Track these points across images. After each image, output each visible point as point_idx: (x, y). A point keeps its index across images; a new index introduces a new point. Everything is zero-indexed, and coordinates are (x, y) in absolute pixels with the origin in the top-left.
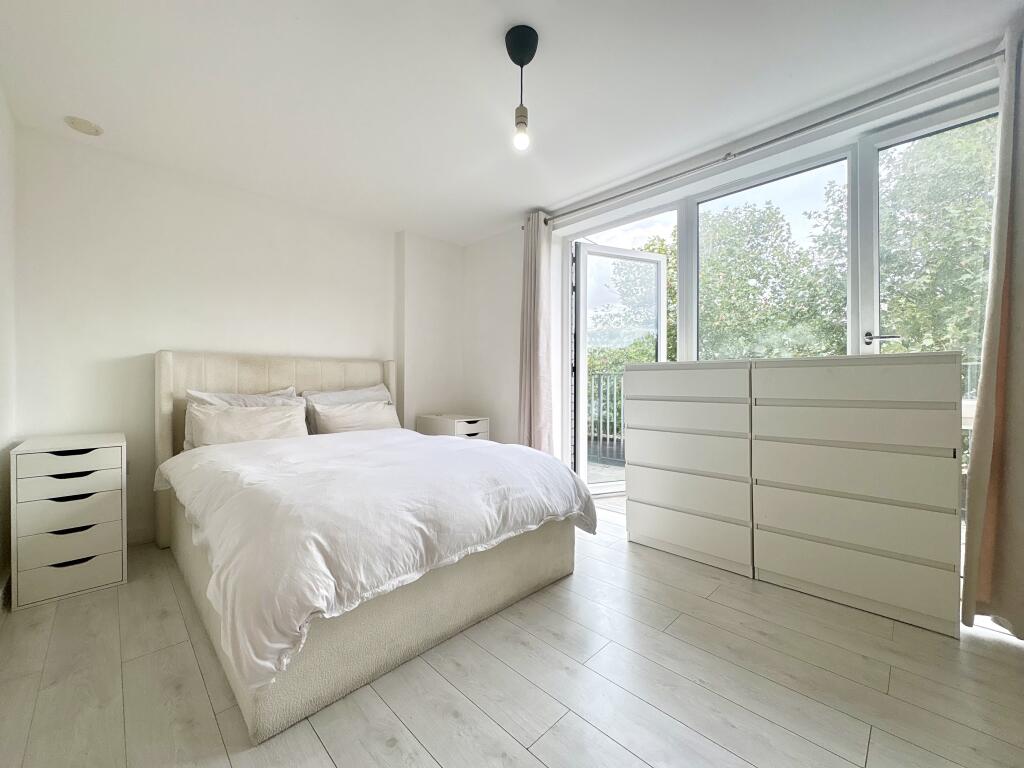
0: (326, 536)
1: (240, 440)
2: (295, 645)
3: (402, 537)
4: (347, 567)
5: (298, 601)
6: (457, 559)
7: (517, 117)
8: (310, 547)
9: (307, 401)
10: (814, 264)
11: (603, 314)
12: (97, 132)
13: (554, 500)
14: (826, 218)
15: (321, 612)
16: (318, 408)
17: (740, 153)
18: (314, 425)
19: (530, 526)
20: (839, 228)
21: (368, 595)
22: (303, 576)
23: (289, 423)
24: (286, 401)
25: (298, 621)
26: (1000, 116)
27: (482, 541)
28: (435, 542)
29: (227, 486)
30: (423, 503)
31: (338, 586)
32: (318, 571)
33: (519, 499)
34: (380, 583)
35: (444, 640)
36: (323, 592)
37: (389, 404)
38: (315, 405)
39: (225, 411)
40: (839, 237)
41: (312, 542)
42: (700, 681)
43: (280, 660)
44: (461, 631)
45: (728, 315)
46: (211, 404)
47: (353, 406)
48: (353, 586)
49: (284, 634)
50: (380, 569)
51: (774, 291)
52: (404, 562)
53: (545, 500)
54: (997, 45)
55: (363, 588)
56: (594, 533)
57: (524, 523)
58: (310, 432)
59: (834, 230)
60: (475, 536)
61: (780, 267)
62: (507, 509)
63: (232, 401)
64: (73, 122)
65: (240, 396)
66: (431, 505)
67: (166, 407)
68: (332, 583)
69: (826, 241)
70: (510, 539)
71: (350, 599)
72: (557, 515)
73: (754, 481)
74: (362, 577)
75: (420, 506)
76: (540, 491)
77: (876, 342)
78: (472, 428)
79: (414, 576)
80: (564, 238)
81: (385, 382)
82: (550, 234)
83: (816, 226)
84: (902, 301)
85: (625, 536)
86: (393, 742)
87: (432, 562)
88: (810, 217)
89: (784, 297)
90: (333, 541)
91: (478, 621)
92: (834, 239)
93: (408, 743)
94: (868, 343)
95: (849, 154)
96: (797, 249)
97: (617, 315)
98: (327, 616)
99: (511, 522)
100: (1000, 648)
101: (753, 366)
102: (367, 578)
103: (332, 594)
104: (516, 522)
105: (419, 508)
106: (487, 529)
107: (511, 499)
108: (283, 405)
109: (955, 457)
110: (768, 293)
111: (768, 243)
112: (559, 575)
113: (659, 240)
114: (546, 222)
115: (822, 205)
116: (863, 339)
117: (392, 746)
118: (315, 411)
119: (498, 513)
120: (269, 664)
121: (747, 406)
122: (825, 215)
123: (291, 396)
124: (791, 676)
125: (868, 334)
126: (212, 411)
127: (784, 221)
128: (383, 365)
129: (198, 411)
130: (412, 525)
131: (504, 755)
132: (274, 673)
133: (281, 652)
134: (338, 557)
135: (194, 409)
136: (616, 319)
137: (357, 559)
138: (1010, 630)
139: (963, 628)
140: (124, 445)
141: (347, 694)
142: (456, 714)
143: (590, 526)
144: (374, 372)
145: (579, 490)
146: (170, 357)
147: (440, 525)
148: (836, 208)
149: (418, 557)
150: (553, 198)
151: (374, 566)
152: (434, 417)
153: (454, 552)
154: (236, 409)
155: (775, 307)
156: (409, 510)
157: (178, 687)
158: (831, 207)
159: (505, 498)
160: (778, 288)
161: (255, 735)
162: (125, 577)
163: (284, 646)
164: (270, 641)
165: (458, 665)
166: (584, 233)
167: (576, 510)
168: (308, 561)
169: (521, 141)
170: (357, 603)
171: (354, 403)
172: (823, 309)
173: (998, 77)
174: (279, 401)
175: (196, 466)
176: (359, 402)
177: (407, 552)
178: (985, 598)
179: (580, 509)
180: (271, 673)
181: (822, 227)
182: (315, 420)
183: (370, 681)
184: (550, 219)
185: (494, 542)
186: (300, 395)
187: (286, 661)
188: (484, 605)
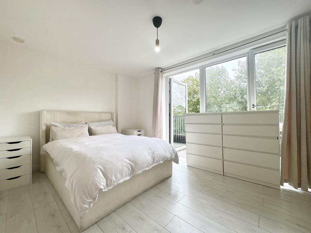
0: (103, 166)
1: (68, 138)
2: (94, 200)
3: (124, 166)
4: (109, 176)
5: (95, 187)
6: (140, 172)
7: (156, 43)
8: (98, 170)
9: (88, 125)
10: (235, 84)
11: (176, 98)
12: (23, 42)
13: (167, 154)
14: (238, 71)
15: (102, 189)
16: (92, 127)
17: (217, 54)
18: (91, 133)
19: (161, 162)
20: (242, 74)
21: (115, 184)
22: (97, 179)
23: (83, 132)
24: (82, 125)
25: (95, 193)
26: (287, 46)
27: (147, 167)
28: (134, 167)
29: (69, 152)
30: (130, 156)
31: (107, 181)
32: (101, 177)
33: (158, 154)
34: (119, 180)
35: (135, 197)
36: (103, 183)
37: (114, 126)
38: (91, 127)
39: (63, 129)
40: (242, 76)
41: (99, 169)
42: (212, 205)
43: (90, 205)
44: (141, 194)
45: (211, 99)
46: (58, 127)
47: (103, 127)
48: (111, 181)
49: (90, 196)
50: (119, 176)
51: (224, 92)
52: (126, 174)
53: (165, 155)
54: (285, 28)
55: (114, 182)
56: (178, 164)
57: (159, 161)
58: (90, 135)
59: (240, 74)
60: (145, 165)
61: (226, 85)
62: (154, 157)
63: (65, 126)
64: (15, 39)
65: (67, 124)
66: (132, 156)
67: (44, 128)
68: (105, 180)
69: (239, 77)
70: (155, 166)
71: (110, 185)
72: (168, 158)
73: (223, 147)
74: (114, 179)
75: (129, 156)
76: (163, 151)
77: (255, 107)
78: (139, 133)
79: (128, 178)
80: (166, 76)
81: (112, 119)
82: (162, 75)
83: (236, 73)
84: (259, 95)
85: (186, 164)
86: (124, 228)
87: (133, 173)
88: (234, 71)
89: (227, 93)
90: (105, 168)
91: (145, 191)
92: (241, 77)
93: (128, 228)
94: (253, 108)
95: (247, 55)
96: (231, 80)
97: (179, 98)
98: (104, 191)
99: (155, 161)
100: (291, 192)
101: (223, 114)
102: (115, 179)
103: (105, 184)
104: (157, 161)
105: (129, 157)
106: (149, 163)
107: (155, 154)
108: (81, 126)
109: (278, 139)
110: (222, 92)
111: (222, 78)
112: (168, 176)
113: (191, 76)
114: (161, 72)
115: (237, 67)
116: (252, 106)
117: (123, 229)
118: (91, 128)
119: (152, 158)
120: (87, 206)
121: (221, 126)
122: (238, 70)
123: (83, 124)
124: (237, 203)
125: (253, 105)
126: (59, 129)
127: (227, 72)
128: (112, 114)
129: (54, 129)
130: (127, 162)
131: (158, 230)
132: (88, 209)
133: (90, 202)
134: (106, 172)
135: (53, 128)
136: (179, 100)
137: (112, 173)
138: (293, 187)
139: (281, 187)
140: (31, 140)
141: (108, 215)
142: (142, 219)
143: (177, 162)
144: (109, 116)
145: (174, 151)
146: (45, 112)
147: (136, 162)
148: (241, 68)
149: (129, 172)
150: (163, 65)
151: (117, 175)
152: (127, 130)
153: (139, 170)
154: (67, 128)
155: (225, 97)
156: (127, 158)
157: (53, 216)
158: (240, 68)
159: (153, 154)
160: (225, 91)
161: (81, 229)
162: (31, 183)
163: (91, 200)
164: (87, 199)
165: (141, 204)
166: (172, 75)
167: (173, 157)
168: (98, 174)
169: (157, 49)
170: (112, 187)
171: (103, 126)
172: (238, 97)
173: (285, 36)
174: (80, 125)
175: (56, 146)
176: (105, 125)
177: (126, 171)
178: (286, 178)
179: (174, 156)
180: (87, 209)
181: (237, 74)
182: (91, 131)
183: (114, 211)
184: (162, 71)
185: (151, 167)
186: (86, 123)
187: (92, 205)
188: (147, 186)
